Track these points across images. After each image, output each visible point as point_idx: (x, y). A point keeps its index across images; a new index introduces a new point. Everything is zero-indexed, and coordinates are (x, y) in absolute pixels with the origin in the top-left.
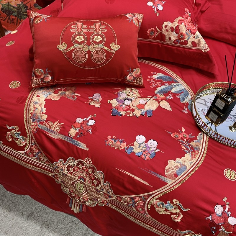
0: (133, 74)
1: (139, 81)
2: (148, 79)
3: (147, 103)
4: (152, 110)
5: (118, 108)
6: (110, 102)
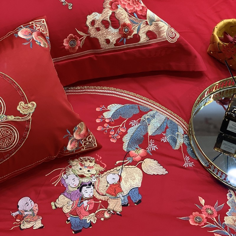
0: (76, 136)
1: (90, 142)
2: (99, 127)
3: (120, 177)
4: (137, 188)
5: (77, 212)
6: (56, 204)
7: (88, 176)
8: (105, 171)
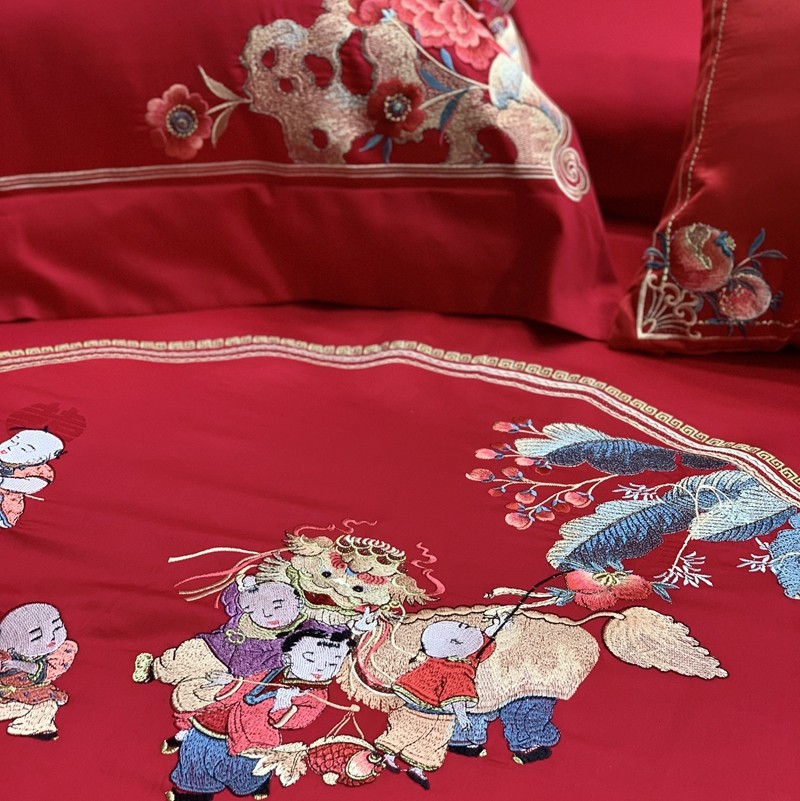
2: (477, 471)
3: (489, 643)
4: (553, 699)
7: (348, 604)
8: (431, 606)
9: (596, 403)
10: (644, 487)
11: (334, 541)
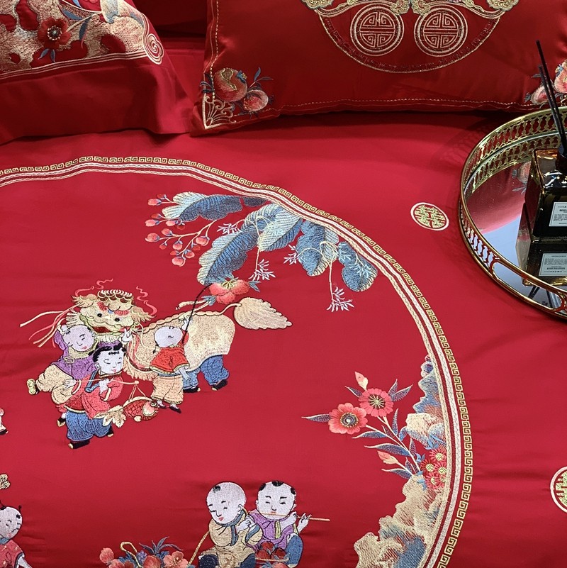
2: (150, 235)
3: (186, 334)
4: (221, 355)
5: (83, 402)
6: (38, 384)
7: (115, 329)
8: (154, 321)
9: (195, 176)
10: (230, 225)
11: (96, 295)
